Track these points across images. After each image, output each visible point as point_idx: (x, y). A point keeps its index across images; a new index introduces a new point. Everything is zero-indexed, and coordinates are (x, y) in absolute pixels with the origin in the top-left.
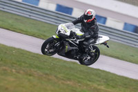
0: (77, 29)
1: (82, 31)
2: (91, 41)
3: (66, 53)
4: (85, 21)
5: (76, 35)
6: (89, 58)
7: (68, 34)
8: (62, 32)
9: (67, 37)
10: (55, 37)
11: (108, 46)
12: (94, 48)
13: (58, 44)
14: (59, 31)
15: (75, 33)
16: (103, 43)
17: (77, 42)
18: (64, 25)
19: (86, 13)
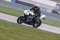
0: (32, 12)
1: (34, 13)
2: (38, 17)
3: (27, 23)
4: (35, 9)
5: (31, 15)
7: (28, 14)
9: (28, 16)
10: (23, 16)
14: (24, 13)
17: (32, 18)
19: (35, 6)
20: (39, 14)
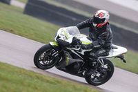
0: (82, 35)
3: (67, 67)
4: (95, 25)
5: (80, 43)
6: (98, 75)
7: (70, 41)
8: (62, 38)
10: (52, 44)
11: (124, 61)
12: (106, 62)
13: (56, 54)
14: (58, 37)
15: (79, 40)
16: (118, 57)
17: (83, 53)
18: (65, 29)
19: (96, 15)
20: (106, 43)
